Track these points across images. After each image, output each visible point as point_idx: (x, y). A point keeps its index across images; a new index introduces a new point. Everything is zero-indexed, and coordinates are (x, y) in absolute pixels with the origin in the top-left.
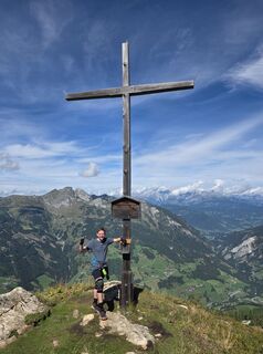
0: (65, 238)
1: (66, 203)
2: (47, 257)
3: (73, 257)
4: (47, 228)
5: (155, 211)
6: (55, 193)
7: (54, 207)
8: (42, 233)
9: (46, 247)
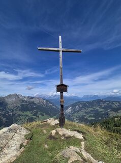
0: (12, 112)
1: (14, 99)
2: (4, 119)
3: (15, 118)
4: (5, 108)
5: (45, 101)
6: (10, 96)
7: (9, 101)
8: (3, 110)
9: (4, 116)
